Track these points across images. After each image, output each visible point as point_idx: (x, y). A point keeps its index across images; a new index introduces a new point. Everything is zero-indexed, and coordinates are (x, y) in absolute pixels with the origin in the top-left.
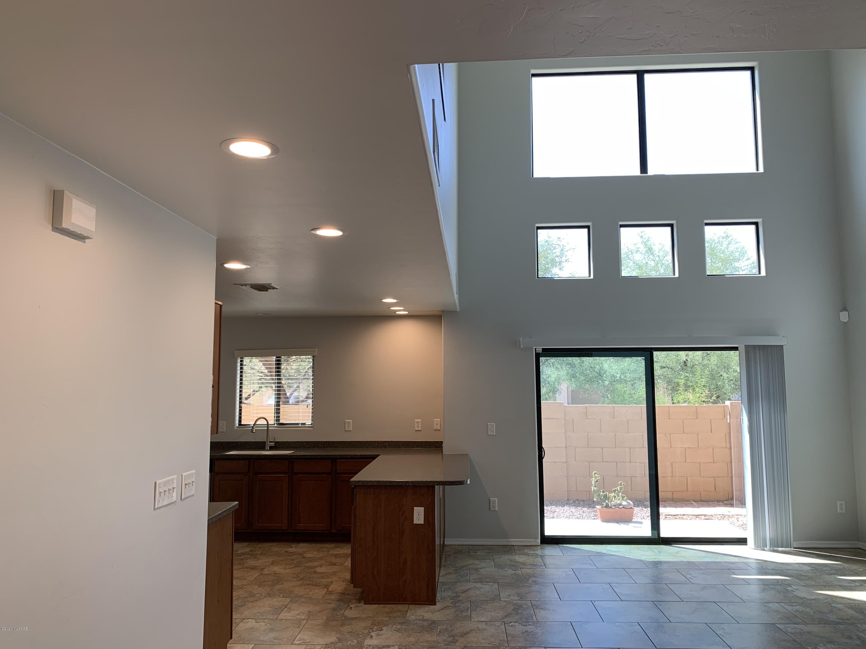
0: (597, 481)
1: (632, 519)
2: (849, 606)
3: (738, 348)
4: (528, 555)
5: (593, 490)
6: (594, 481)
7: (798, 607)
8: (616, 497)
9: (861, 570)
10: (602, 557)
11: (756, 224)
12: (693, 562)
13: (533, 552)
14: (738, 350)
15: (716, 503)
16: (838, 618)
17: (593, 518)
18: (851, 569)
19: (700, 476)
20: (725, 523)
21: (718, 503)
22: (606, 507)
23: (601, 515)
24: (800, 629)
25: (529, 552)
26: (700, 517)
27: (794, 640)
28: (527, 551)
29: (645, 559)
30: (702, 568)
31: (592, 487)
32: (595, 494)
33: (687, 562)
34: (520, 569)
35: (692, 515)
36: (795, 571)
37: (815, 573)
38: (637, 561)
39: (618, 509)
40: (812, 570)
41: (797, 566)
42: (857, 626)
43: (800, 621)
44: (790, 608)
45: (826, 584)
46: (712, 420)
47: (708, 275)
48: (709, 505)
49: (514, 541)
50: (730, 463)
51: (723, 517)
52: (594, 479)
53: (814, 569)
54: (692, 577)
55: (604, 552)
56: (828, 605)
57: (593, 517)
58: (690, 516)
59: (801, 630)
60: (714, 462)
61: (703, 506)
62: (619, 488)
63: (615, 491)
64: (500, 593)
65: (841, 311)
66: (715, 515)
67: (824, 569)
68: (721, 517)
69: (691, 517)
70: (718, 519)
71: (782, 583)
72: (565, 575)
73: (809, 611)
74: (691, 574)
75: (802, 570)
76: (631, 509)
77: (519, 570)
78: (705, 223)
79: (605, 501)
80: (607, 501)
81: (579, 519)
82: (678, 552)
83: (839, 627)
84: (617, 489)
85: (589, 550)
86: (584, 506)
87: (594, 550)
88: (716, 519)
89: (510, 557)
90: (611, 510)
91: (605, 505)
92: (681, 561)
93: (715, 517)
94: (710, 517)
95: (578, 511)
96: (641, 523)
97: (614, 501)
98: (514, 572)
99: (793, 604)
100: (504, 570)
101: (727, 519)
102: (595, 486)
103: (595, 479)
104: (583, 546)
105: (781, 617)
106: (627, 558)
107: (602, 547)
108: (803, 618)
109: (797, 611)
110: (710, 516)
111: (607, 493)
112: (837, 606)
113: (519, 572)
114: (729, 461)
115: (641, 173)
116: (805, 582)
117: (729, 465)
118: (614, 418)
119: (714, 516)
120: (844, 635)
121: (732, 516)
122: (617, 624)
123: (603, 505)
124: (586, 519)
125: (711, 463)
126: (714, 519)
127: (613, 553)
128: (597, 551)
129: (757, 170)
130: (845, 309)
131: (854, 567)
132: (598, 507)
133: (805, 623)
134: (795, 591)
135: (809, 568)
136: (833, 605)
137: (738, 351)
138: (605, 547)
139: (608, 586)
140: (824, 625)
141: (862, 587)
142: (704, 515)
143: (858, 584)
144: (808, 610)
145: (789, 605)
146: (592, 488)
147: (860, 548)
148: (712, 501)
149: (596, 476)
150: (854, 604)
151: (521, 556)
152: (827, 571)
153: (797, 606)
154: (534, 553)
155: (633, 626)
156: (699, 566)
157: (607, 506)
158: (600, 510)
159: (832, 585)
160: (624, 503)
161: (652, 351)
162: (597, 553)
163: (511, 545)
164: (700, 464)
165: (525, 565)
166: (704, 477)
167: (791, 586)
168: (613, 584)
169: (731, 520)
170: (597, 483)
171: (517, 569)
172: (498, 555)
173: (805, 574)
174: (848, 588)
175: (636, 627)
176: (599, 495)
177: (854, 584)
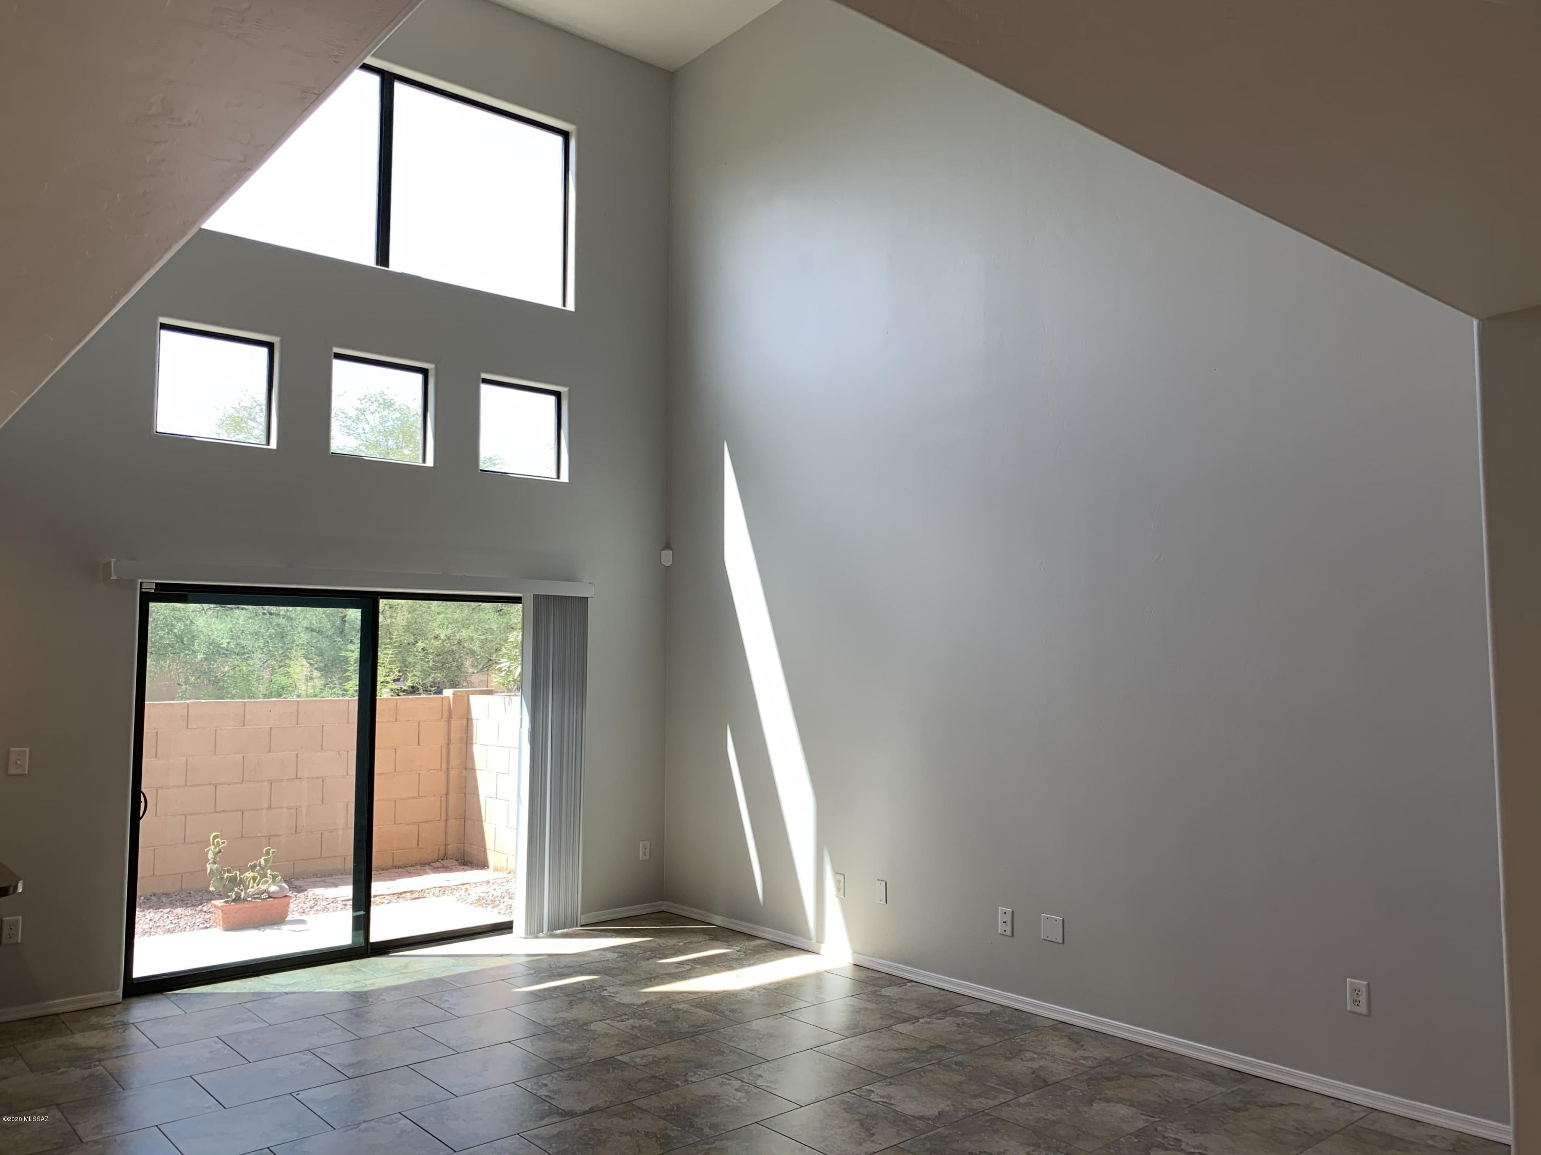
0: (220, 852)
1: (286, 916)
2: (695, 1004)
3: (521, 600)
4: (102, 1028)
5: (211, 869)
6: (213, 852)
7: (630, 1020)
8: (257, 877)
9: (681, 944)
10: (269, 1001)
11: (558, 395)
12: (440, 979)
13: (112, 1020)
14: (521, 603)
15: (419, 867)
16: (690, 1026)
17: (201, 926)
18: (668, 946)
19: (395, 823)
20: (448, 900)
21: (423, 868)
22: (234, 901)
23: (223, 917)
24: (651, 1057)
25: (102, 1022)
26: (403, 895)
27: (653, 1077)
28: (95, 1020)
29: (354, 989)
30: (458, 985)
31: (207, 865)
32: (212, 878)
33: (430, 980)
34: (97, 1063)
35: (390, 895)
36: (599, 964)
37: (626, 961)
38: (342, 995)
39: (260, 901)
40: (621, 957)
41: (597, 954)
42: (720, 1033)
43: (646, 1042)
44: (621, 1025)
45: (648, 976)
46: (421, 723)
47: (481, 470)
48: (410, 873)
49: (60, 1005)
50: (445, 796)
51: (443, 890)
52: (213, 847)
53: (622, 954)
54: (451, 1006)
55: (268, 990)
56: (668, 1008)
57: (203, 923)
58: (387, 897)
59: (653, 1058)
60: (419, 797)
61: (400, 876)
62: (264, 860)
63: (253, 868)
64: (76, 1127)
65: (663, 550)
66: (428, 889)
67: (636, 952)
68: (440, 891)
69: (389, 898)
70: (436, 895)
71: (591, 987)
72: (210, 1052)
73: (648, 1024)
74: (447, 1001)
75: (608, 960)
76: (286, 899)
77: (96, 1066)
78: (483, 379)
79: (234, 890)
80: (236, 889)
81: (172, 933)
82: (406, 966)
83: (698, 1039)
84: (260, 863)
85: (235, 991)
86: (173, 905)
87: (246, 991)
88: (431, 895)
89: (62, 1041)
90: (246, 905)
91: (234, 896)
92: (420, 981)
93: (428, 893)
94: (421, 894)
95: (166, 916)
96: (303, 922)
97: (252, 887)
98: (86, 1073)
99: (623, 1017)
100: (57, 1074)
101: (449, 894)
102: (214, 863)
103: (215, 848)
104: (219, 985)
105: (617, 1043)
106: (319, 993)
107: (261, 981)
108: (648, 1037)
109: (633, 1027)
110: (419, 892)
111: (236, 873)
112: (680, 1007)
113: (98, 1070)
114: (445, 792)
115: (377, 264)
116: (620, 978)
117: (444, 799)
118: (244, 726)
119: (427, 891)
120: (712, 1051)
121: (455, 887)
122: (363, 1126)
123: (228, 897)
124: (187, 930)
125: (414, 797)
126: (428, 895)
127: (287, 990)
128: (252, 991)
129: (564, 305)
130: (668, 546)
131: (671, 941)
132: (219, 903)
133: (654, 1046)
134: (614, 995)
135: (616, 955)
136: (674, 1006)
137: (520, 605)
138: (267, 980)
139: (310, 1056)
140: (679, 1041)
141: (696, 970)
142: (409, 892)
143: (688, 967)
144: (647, 1022)
145: (618, 1021)
146: (208, 867)
147: (663, 911)
148: (412, 866)
149: (218, 842)
150: (699, 1000)
151: (87, 1034)
152: (640, 955)
153: (628, 1019)
154: (115, 1022)
155: (395, 1123)
156: (454, 983)
157: (237, 899)
158: (224, 908)
159: (657, 976)
160: (273, 888)
161: (377, 597)
162: (254, 994)
163: (52, 1013)
164: (395, 801)
165: (105, 1051)
166: (401, 823)
167: (606, 990)
168: (317, 1050)
169: (457, 894)
170: (220, 854)
171: (91, 1063)
172: (26, 1042)
173: (614, 966)
174: (679, 976)
175: (400, 1122)
176: (222, 878)
177: (684, 967)
